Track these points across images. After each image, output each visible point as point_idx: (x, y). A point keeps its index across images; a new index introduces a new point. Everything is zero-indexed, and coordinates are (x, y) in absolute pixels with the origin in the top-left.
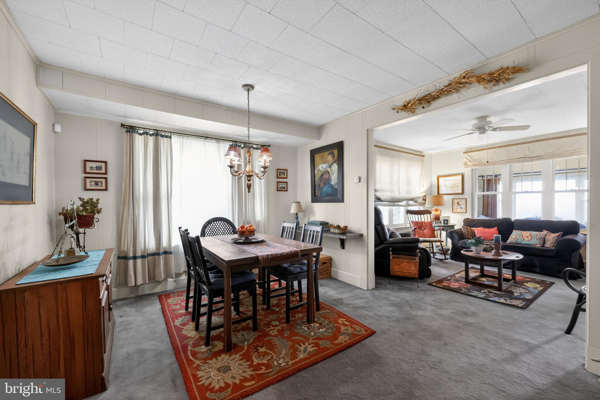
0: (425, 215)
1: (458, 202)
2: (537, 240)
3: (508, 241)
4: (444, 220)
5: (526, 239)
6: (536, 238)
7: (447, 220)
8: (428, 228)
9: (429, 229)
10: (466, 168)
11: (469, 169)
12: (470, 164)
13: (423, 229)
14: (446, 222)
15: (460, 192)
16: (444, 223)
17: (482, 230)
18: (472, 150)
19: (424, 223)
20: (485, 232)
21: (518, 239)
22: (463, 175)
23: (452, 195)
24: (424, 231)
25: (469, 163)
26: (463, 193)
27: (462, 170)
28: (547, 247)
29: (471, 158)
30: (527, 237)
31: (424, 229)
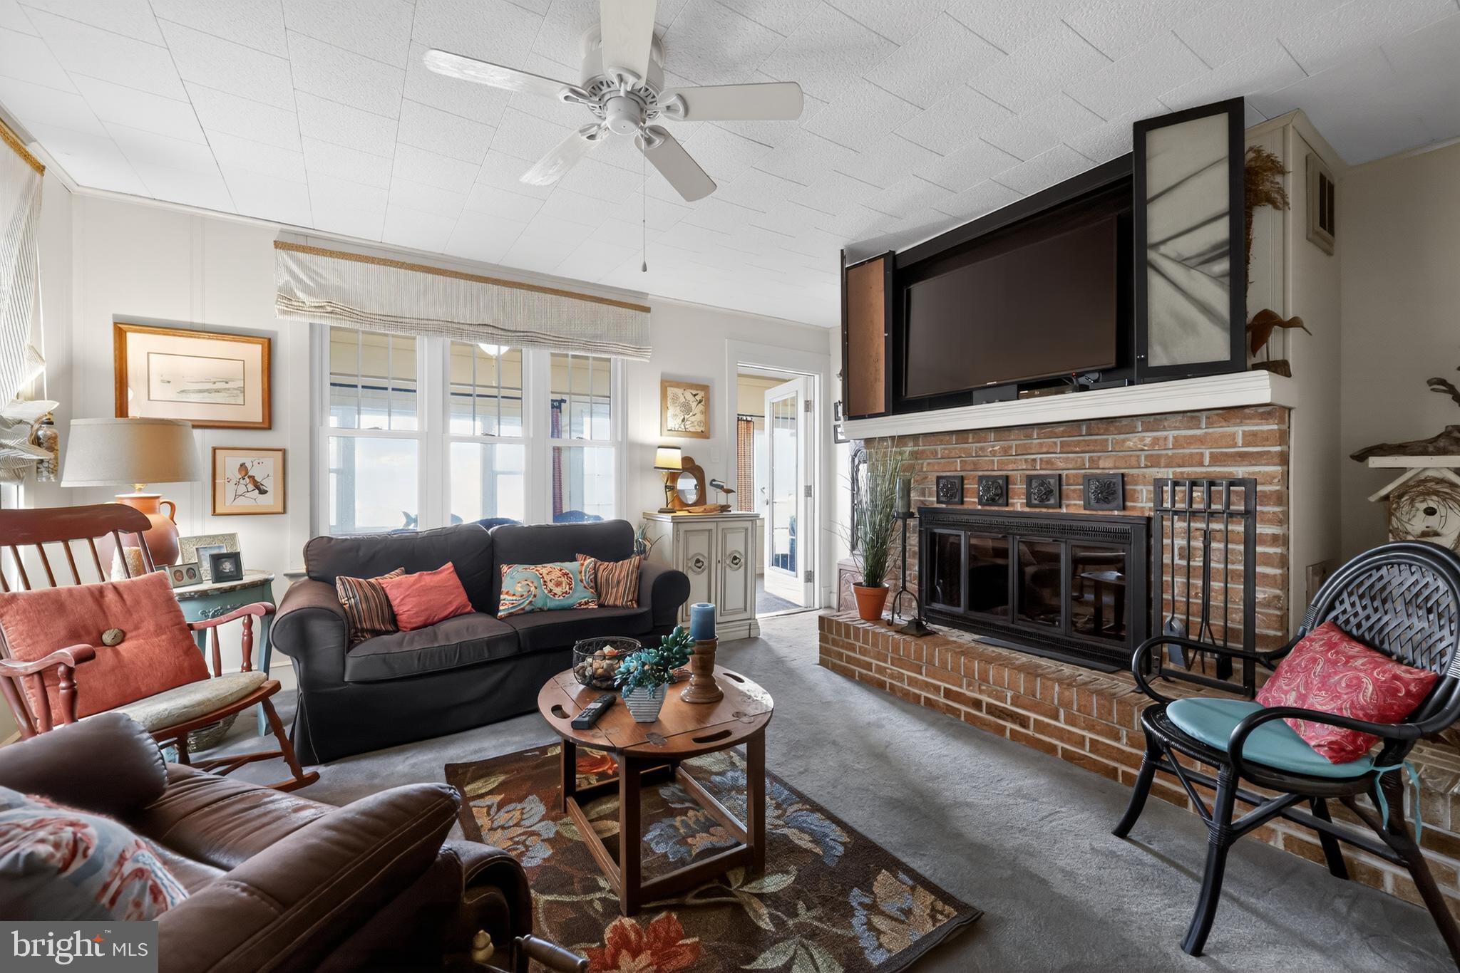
0: (106, 542)
1: (243, 465)
2: (585, 587)
3: (503, 610)
4: (217, 559)
5: (558, 590)
6: (582, 581)
7: (235, 557)
8: (149, 625)
9: (159, 630)
10: (285, 312)
11: (304, 321)
12: (309, 301)
13: (107, 637)
14: (227, 566)
15: (257, 416)
16: (219, 576)
17: (414, 584)
18: (312, 243)
19: (110, 597)
20: (426, 590)
21: (535, 596)
22: (270, 340)
23: (207, 432)
24: (122, 648)
25: (301, 295)
26: (268, 423)
27: (265, 318)
28: (615, 606)
29: (312, 279)
30: (558, 584)
31: (122, 637)
